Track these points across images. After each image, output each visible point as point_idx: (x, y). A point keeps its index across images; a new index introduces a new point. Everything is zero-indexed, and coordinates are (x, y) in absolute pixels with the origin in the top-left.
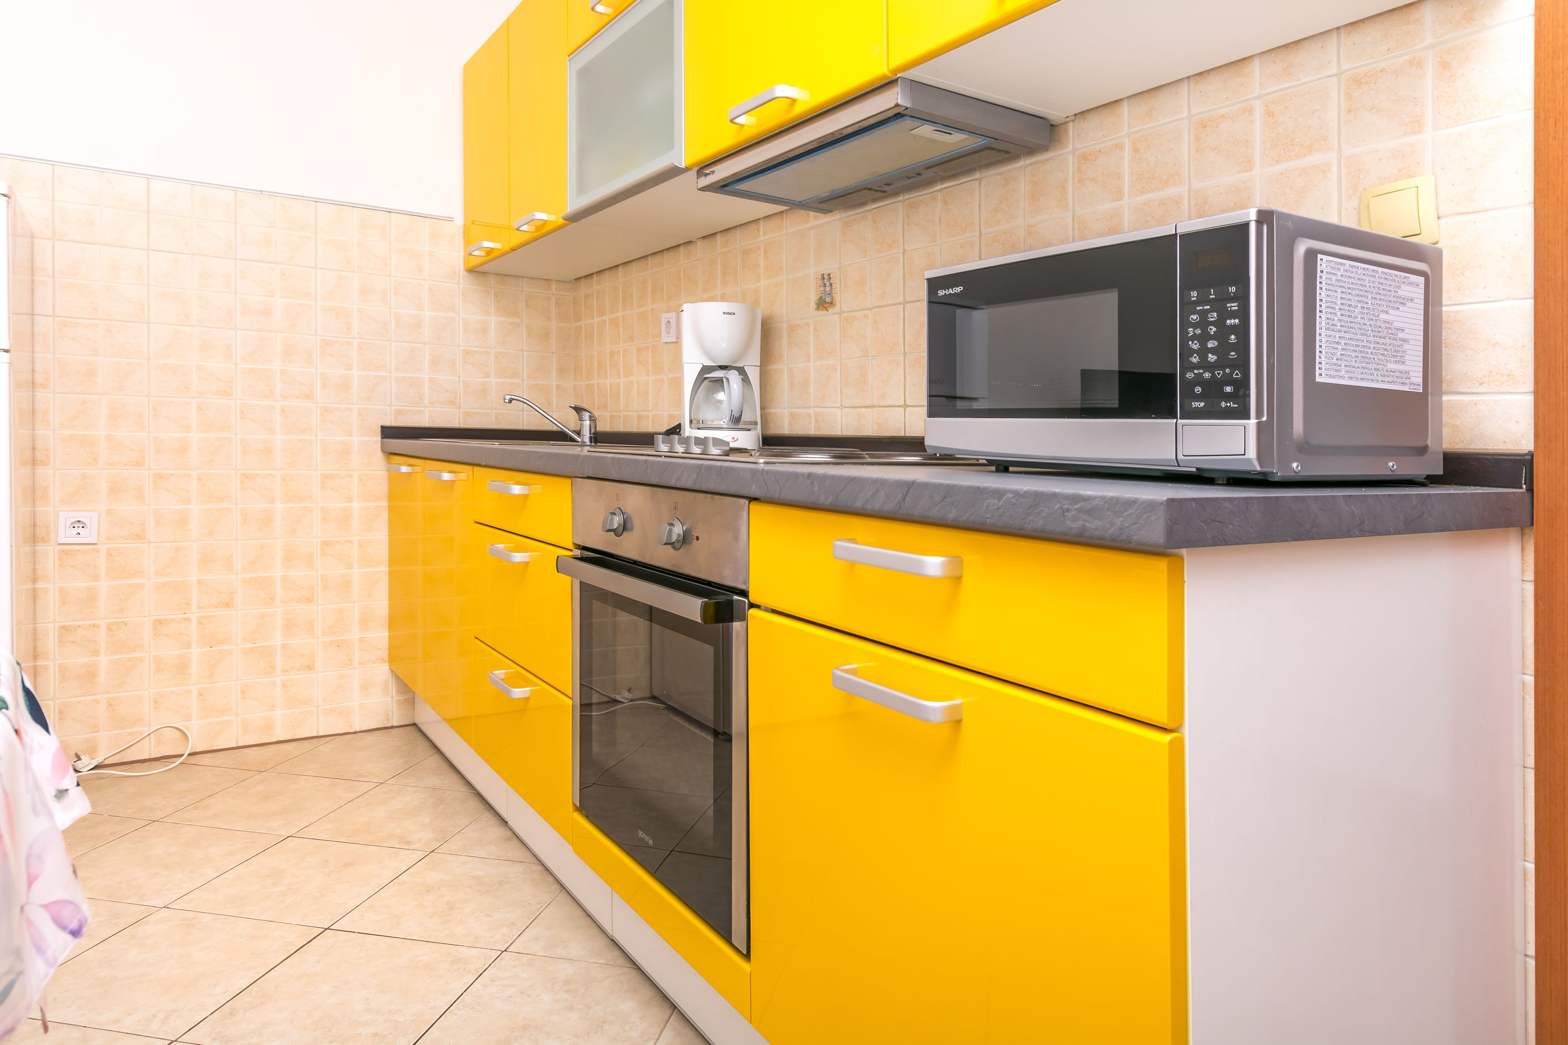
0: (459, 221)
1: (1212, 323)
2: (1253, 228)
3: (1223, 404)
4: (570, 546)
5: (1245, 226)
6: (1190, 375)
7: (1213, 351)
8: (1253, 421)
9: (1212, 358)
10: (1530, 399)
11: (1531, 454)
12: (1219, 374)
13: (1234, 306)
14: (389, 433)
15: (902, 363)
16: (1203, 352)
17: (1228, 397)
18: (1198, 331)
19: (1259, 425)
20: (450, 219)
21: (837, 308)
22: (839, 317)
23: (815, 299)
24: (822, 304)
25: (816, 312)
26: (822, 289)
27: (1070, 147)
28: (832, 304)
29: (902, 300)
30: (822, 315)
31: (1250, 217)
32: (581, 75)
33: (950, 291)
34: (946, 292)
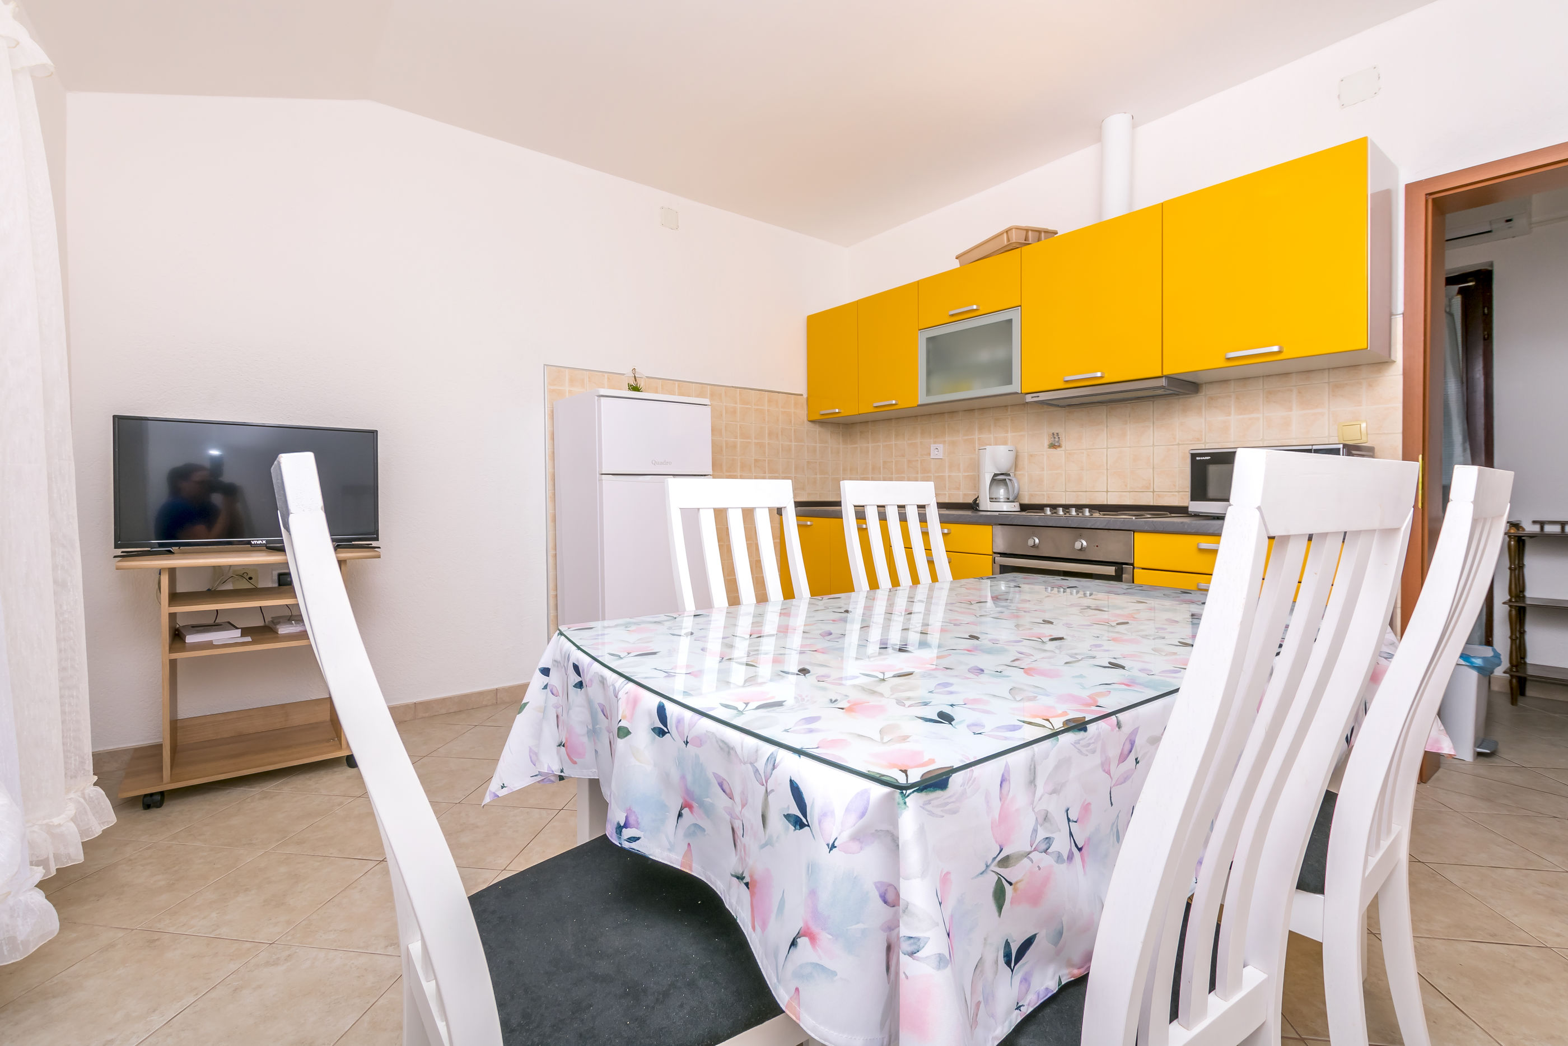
0: (805, 396)
4: (991, 553)
5: (1339, 449)
15: (1106, 474)
20: (802, 395)
21: (1063, 448)
22: (1064, 452)
23: (1048, 444)
24: (1053, 446)
25: (1049, 449)
26: (1052, 439)
27: (1203, 394)
28: (1059, 446)
29: (1105, 447)
30: (1053, 451)
31: (1341, 446)
32: (929, 340)
33: (1203, 458)
34: (1201, 458)
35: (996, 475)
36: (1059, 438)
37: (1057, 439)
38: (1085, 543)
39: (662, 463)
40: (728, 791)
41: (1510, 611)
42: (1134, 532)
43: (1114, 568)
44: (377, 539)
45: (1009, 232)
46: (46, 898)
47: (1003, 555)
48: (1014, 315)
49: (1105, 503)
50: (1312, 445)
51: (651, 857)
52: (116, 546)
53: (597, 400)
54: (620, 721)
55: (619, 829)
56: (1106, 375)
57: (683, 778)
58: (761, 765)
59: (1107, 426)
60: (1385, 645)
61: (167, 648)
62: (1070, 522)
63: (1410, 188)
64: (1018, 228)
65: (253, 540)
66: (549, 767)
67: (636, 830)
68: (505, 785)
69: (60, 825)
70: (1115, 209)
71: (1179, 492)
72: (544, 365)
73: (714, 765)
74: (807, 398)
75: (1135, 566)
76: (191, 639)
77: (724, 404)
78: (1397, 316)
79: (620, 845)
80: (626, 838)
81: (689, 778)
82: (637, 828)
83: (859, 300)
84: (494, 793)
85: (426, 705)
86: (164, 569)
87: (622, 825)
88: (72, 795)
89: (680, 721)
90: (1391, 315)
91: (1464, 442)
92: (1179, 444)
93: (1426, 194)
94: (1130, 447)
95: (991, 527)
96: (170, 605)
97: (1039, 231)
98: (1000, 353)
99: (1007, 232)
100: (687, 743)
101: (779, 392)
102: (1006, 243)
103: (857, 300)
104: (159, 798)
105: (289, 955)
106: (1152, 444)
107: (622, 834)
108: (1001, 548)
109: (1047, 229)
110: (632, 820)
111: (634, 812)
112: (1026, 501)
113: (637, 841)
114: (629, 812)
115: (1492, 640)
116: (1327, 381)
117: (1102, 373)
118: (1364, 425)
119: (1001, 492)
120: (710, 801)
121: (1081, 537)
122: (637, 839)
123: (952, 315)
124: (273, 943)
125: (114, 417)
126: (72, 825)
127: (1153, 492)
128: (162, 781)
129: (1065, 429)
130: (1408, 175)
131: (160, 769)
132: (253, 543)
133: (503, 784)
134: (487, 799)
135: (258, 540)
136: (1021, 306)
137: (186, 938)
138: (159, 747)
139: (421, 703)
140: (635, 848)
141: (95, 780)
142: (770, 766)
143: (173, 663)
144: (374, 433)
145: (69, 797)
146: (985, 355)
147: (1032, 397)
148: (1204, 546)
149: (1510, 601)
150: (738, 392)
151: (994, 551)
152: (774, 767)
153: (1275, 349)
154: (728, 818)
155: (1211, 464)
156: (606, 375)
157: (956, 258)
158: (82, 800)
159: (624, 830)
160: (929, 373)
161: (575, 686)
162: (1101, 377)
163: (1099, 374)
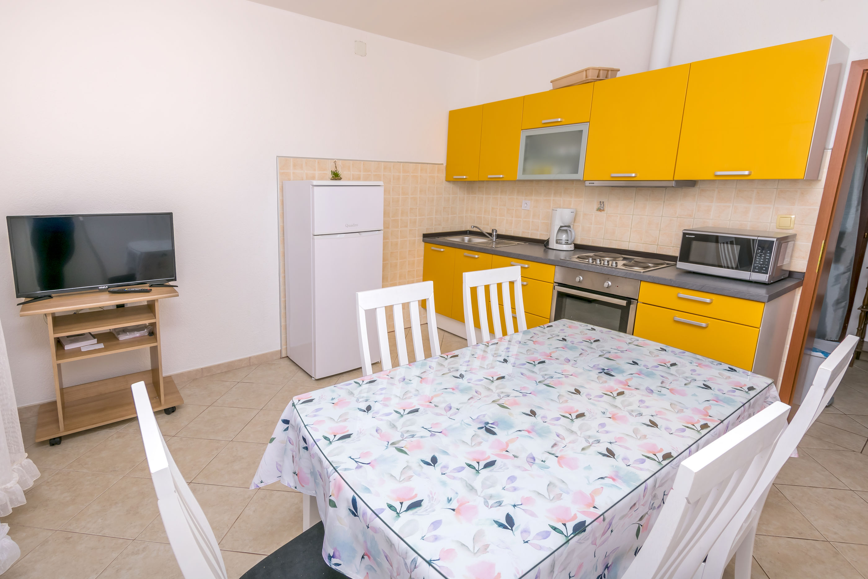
0: (445, 165)
1: (763, 257)
2: (775, 242)
3: (762, 271)
4: (553, 282)
5: (774, 241)
6: (755, 265)
7: (762, 262)
8: (768, 275)
9: (761, 263)
10: (807, 262)
11: (804, 273)
12: (762, 266)
13: (768, 255)
14: (425, 236)
15: (630, 231)
16: (760, 261)
17: (764, 270)
18: (759, 257)
19: (769, 276)
20: (442, 164)
21: (605, 212)
22: (606, 214)
23: (596, 208)
24: (599, 210)
25: (596, 211)
26: (600, 205)
27: (698, 187)
28: (603, 210)
29: (632, 214)
30: (599, 213)
31: (775, 240)
32: (528, 137)
33: (690, 236)
34: (689, 236)
35: (561, 227)
36: (604, 205)
37: (602, 206)
38: (610, 283)
39: (352, 226)
40: (390, 561)
41: (861, 313)
42: (641, 281)
43: (626, 301)
44: (175, 280)
45: (587, 71)
46: (12, 539)
47: (561, 285)
48: (584, 128)
49: (627, 249)
50: (758, 236)
51: (347, 575)
52: (18, 297)
53: (312, 188)
54: (331, 496)
55: (330, 557)
56: (638, 175)
57: (365, 542)
58: (409, 561)
59: (635, 201)
60: (771, 398)
61: (55, 358)
62: (603, 270)
63: (855, 64)
64: (594, 69)
65: (100, 287)
66: (288, 483)
67: (339, 560)
68: (263, 481)
69: (11, 487)
70: (659, 64)
71: (673, 247)
72: (277, 156)
73: (383, 546)
74: (446, 166)
75: (638, 301)
76: (68, 347)
77: (392, 174)
78: (828, 150)
79: (330, 566)
80: (333, 563)
81: (369, 544)
82: (339, 559)
83: (484, 104)
84: (257, 485)
85: (209, 369)
86: (49, 314)
87: (332, 556)
88: (15, 467)
89: (364, 514)
90: (825, 149)
91: (858, 205)
92: (678, 217)
93: (864, 70)
94: (647, 216)
95: (554, 267)
96: (54, 333)
97: (607, 70)
98: (572, 150)
99: (586, 71)
100: (368, 527)
101: (428, 164)
102: (584, 79)
103: (483, 104)
104: (59, 439)
105: (144, 548)
106: (661, 215)
107: (331, 560)
108: (559, 280)
109: (613, 68)
110: (337, 554)
111: (338, 550)
112: (579, 242)
113: (340, 566)
114: (335, 550)
115: (848, 325)
116: (776, 187)
117: (636, 174)
118: (793, 216)
119: (564, 237)
120: (380, 560)
121: (608, 279)
122: (339, 565)
123: (544, 123)
124: (135, 540)
125: (8, 217)
126: (18, 486)
127: (658, 245)
128: (60, 430)
129: (608, 199)
130: (855, 55)
131: (57, 421)
132: (100, 288)
133: (262, 481)
134: (252, 487)
135: (103, 286)
136: (589, 122)
137: (87, 537)
138: (55, 403)
139: (206, 368)
140: (338, 569)
141: (27, 456)
142: (413, 566)
143: (59, 366)
144: (170, 214)
145: (13, 468)
146: (562, 151)
147: (590, 183)
148: (681, 295)
149: (862, 307)
150: (402, 165)
151: (555, 281)
152: (415, 567)
153: (746, 173)
154: (390, 574)
155: (695, 240)
156: (317, 160)
157: (551, 82)
158: (21, 468)
159: (332, 558)
160: (525, 159)
161: (304, 448)
162: (635, 177)
163: (633, 175)
